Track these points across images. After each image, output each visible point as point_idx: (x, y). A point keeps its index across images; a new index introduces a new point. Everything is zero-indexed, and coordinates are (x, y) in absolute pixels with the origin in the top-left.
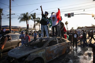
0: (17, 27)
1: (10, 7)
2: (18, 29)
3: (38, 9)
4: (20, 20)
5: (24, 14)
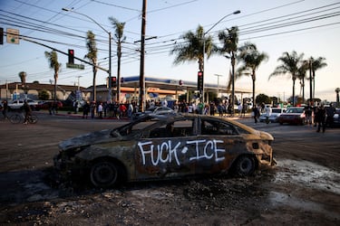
0: (169, 81)
1: (144, 15)
2: (176, 88)
3: (239, 12)
4: (175, 55)
5: (191, 34)
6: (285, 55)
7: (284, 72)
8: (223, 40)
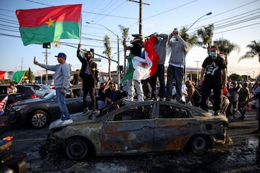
1: (140, 21)
3: (211, 13)
6: (253, 43)
7: (253, 56)
8: (201, 35)
